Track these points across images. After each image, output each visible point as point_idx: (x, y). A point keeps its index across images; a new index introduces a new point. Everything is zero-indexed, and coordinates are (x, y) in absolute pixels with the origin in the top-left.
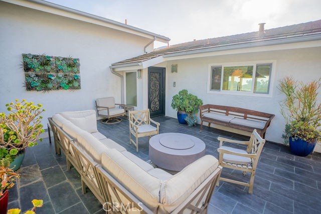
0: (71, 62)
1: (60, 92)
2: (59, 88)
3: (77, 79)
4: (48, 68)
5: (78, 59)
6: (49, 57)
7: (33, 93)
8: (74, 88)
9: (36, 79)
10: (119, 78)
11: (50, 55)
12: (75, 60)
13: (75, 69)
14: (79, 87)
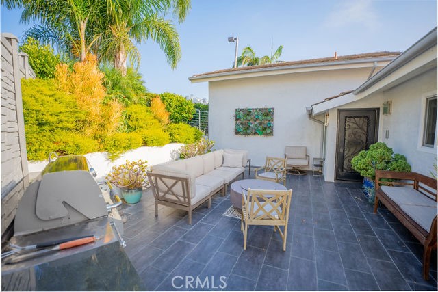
0: (266, 112)
1: (256, 137)
2: (255, 134)
3: (271, 127)
4: (249, 118)
5: (273, 109)
6: (250, 109)
7: (239, 136)
8: (266, 134)
9: (241, 126)
10: (319, 126)
11: (251, 108)
12: (270, 109)
13: (269, 118)
14: (271, 134)
